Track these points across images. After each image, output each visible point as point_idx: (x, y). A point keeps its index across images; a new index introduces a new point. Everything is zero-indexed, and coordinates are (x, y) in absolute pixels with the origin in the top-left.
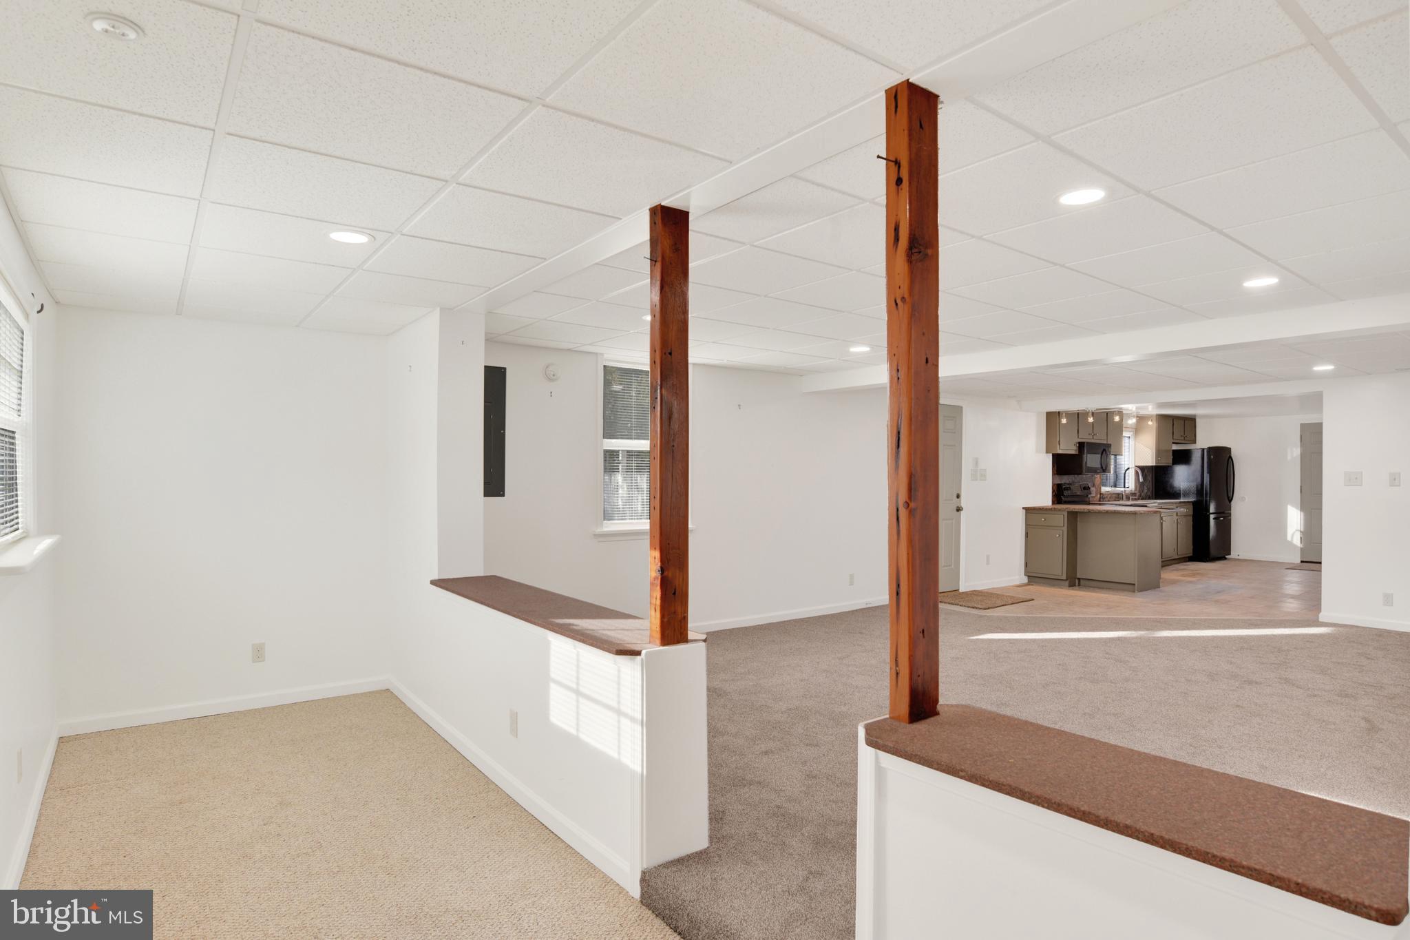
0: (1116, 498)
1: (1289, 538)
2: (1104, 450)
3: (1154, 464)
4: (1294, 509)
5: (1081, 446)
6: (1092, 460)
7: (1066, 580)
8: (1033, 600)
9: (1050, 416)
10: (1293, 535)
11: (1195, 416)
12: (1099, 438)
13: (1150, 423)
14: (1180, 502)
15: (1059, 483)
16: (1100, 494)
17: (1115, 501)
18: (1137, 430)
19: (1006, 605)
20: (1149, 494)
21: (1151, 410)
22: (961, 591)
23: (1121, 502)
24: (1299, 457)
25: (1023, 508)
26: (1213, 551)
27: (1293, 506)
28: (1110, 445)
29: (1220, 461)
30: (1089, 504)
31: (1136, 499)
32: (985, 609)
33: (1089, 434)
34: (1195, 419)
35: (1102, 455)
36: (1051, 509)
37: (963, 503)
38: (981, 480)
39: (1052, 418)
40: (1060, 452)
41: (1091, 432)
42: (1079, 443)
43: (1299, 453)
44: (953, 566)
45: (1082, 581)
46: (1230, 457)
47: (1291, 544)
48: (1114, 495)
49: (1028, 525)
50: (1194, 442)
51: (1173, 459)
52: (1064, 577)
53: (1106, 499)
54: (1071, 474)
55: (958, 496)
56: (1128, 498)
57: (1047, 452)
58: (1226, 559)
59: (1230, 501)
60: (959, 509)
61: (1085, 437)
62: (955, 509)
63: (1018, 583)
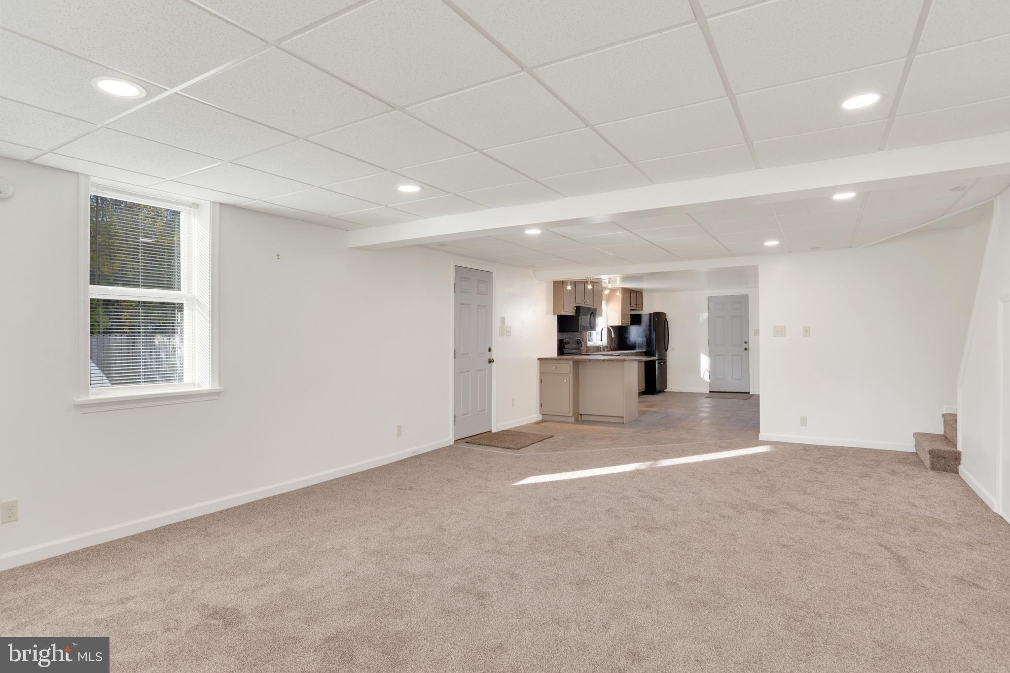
0: (596, 350)
1: (702, 377)
2: (592, 313)
3: (620, 325)
4: (705, 356)
5: (578, 309)
6: (583, 320)
7: (573, 416)
8: (553, 436)
9: (556, 283)
10: (704, 374)
11: (642, 290)
12: (588, 304)
13: (618, 294)
14: (636, 352)
15: (561, 338)
16: (587, 347)
17: (596, 352)
18: (609, 298)
19: (533, 443)
20: (616, 346)
21: (619, 284)
22: (493, 432)
23: (600, 353)
24: (707, 319)
25: (538, 359)
26: (658, 387)
27: (704, 354)
28: (596, 309)
29: (659, 322)
30: (581, 354)
31: (608, 351)
32: (518, 449)
33: (582, 301)
34: (642, 293)
35: (590, 316)
36: (556, 359)
37: (494, 355)
38: (507, 336)
39: (558, 286)
40: (563, 313)
41: (583, 299)
42: (576, 307)
43: (707, 316)
44: (486, 411)
45: (583, 416)
46: (666, 319)
47: (703, 380)
48: (595, 348)
49: (542, 373)
50: (642, 309)
51: (631, 321)
52: (571, 414)
53: (591, 351)
54: (569, 332)
55: (490, 350)
56: (604, 350)
57: (554, 314)
58: (664, 392)
59: (666, 351)
60: (491, 361)
61: (580, 303)
62: (488, 361)
63: (535, 420)
